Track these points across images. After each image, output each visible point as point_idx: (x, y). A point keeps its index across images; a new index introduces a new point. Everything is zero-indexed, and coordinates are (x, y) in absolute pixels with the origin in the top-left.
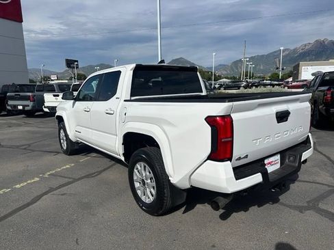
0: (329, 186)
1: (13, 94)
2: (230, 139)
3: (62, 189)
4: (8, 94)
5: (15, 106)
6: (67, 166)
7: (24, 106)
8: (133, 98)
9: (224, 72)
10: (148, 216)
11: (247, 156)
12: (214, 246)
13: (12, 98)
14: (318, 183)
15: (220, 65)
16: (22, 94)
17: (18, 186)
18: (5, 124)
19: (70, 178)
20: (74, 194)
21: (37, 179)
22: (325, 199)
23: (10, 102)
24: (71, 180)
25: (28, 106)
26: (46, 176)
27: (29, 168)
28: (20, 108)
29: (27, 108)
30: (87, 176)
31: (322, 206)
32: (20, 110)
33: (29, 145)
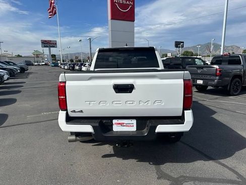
2: (64, 97)
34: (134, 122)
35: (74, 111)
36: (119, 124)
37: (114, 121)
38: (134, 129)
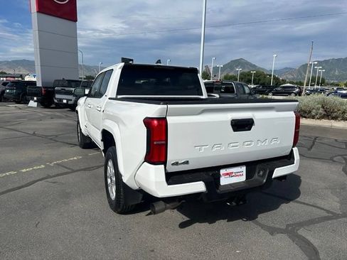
0: (328, 211)
1: (59, 88)
2: (163, 142)
3: (56, 178)
4: (56, 88)
5: (61, 100)
6: (75, 158)
7: (68, 100)
8: (119, 97)
9: (290, 77)
10: (112, 212)
11: (187, 162)
12: (153, 251)
13: (59, 92)
14: (318, 207)
15: (286, 68)
16: (67, 89)
17: (24, 170)
18: (48, 115)
19: (69, 169)
20: (63, 184)
21: (43, 166)
22: (312, 226)
23: (58, 96)
24: (69, 171)
25: (71, 100)
26: (52, 165)
27: (43, 156)
28: (65, 101)
29: (70, 102)
30: (85, 170)
31: (302, 232)
32: (65, 104)
33: (57, 136)
34: (244, 169)
35: (177, 164)
36: (227, 174)
37: (222, 172)
38: (243, 178)
